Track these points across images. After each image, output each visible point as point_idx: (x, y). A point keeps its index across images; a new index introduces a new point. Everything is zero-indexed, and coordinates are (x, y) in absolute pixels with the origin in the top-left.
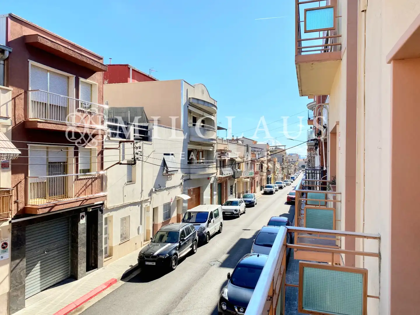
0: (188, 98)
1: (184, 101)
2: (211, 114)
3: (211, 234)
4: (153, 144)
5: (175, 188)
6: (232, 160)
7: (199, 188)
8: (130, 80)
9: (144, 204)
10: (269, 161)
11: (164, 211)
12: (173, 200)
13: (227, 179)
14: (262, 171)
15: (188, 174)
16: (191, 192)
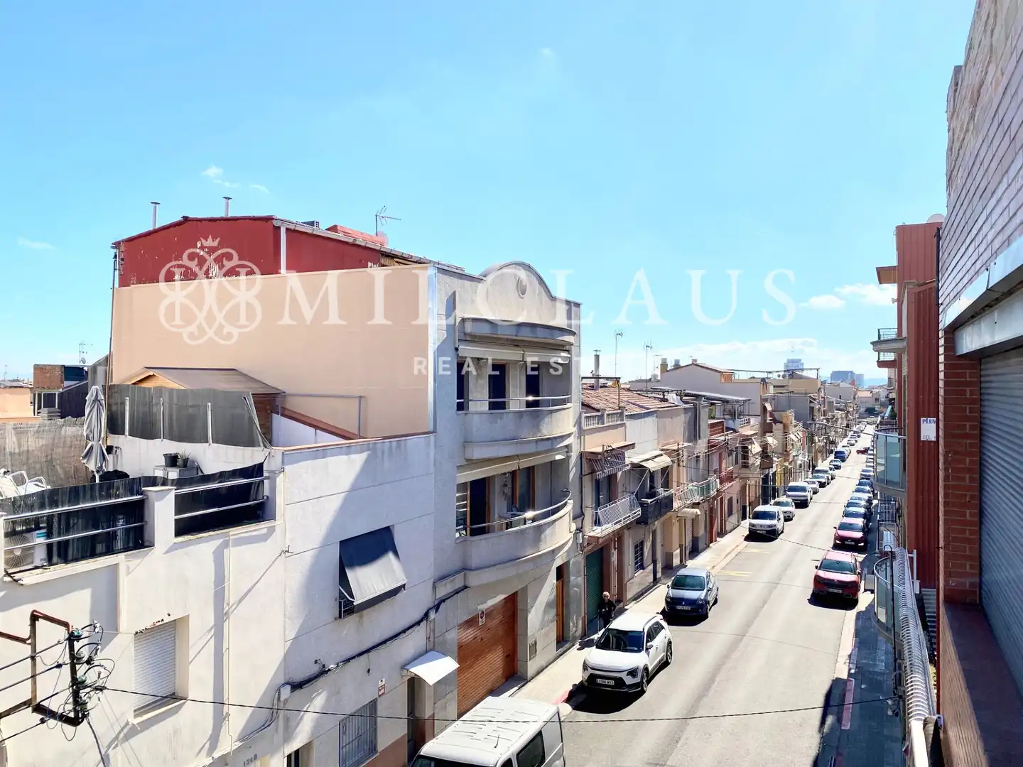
0: (457, 320)
1: (435, 335)
4: (279, 529)
6: (639, 468)
7: (514, 597)
8: (282, 260)
10: (766, 429)
11: (343, 744)
12: (387, 689)
13: (624, 532)
14: (745, 466)
15: (457, 572)
16: (480, 620)
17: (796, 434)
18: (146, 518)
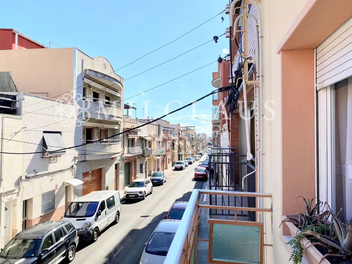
0: (84, 69)
1: (78, 72)
2: (116, 91)
3: (101, 229)
4: (23, 119)
5: (63, 172)
6: (142, 139)
7: (101, 169)
8: (16, 46)
9: (5, 197)
10: (180, 139)
11: (43, 202)
12: (59, 187)
13: (137, 158)
14: (173, 149)
15: (83, 155)
16: (89, 175)
17: (188, 144)
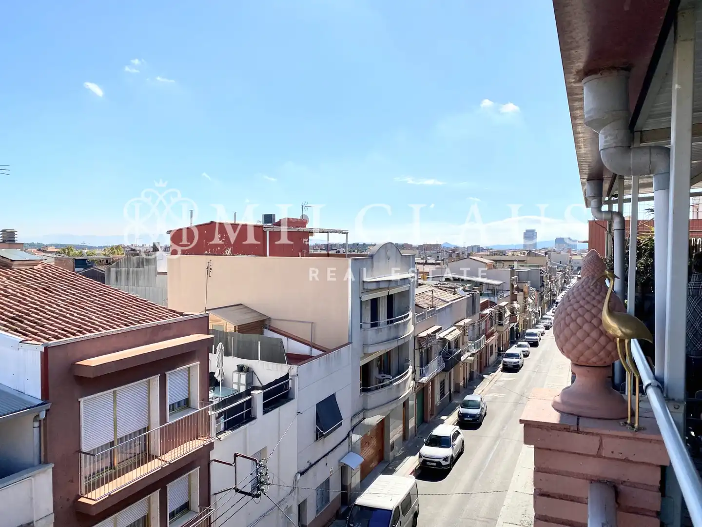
0: (361, 283)
5: (337, 447)
7: (382, 421)
12: (334, 472)
14: (501, 325)
15: (361, 412)
16: (368, 433)
17: (532, 297)
18: (252, 405)
